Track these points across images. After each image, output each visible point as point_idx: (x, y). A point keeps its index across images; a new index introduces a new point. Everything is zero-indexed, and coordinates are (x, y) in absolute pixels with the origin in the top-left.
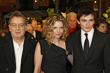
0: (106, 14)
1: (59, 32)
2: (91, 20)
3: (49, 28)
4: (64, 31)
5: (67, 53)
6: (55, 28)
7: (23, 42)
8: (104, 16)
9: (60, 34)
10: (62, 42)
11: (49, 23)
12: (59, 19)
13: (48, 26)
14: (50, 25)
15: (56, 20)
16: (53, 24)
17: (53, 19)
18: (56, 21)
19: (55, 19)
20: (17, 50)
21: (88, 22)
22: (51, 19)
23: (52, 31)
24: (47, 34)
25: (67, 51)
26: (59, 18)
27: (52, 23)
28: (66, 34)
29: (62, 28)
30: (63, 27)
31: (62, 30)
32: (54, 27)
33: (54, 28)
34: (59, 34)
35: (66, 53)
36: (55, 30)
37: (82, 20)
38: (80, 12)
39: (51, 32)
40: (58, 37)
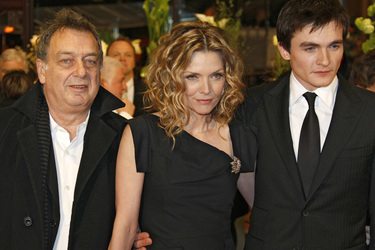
0: (368, 22)
1: (207, 91)
2: (334, 44)
3: (170, 75)
4: (227, 86)
5: (236, 164)
6: (194, 76)
7: (86, 123)
8: (361, 29)
9: (211, 100)
10: (218, 125)
11: (170, 59)
12: (208, 41)
13: (164, 68)
14: (174, 66)
15: (196, 47)
16: (185, 62)
17: (183, 42)
18: (197, 50)
19: (193, 44)
20: (62, 154)
21: (324, 50)
22: (175, 43)
23: (182, 88)
24: (162, 100)
25: (235, 159)
26: (208, 37)
27: (182, 60)
28: (232, 97)
29: (220, 75)
30: (222, 71)
31: (217, 85)
32: (188, 74)
33: (188, 77)
34: (207, 98)
35: (231, 166)
36: (192, 86)
37: (303, 45)
38: (290, 15)
39: (177, 91)
40: (206, 109)
